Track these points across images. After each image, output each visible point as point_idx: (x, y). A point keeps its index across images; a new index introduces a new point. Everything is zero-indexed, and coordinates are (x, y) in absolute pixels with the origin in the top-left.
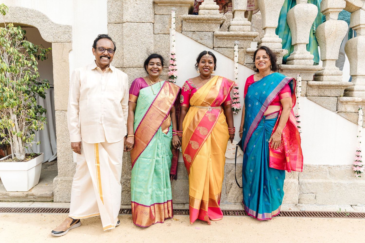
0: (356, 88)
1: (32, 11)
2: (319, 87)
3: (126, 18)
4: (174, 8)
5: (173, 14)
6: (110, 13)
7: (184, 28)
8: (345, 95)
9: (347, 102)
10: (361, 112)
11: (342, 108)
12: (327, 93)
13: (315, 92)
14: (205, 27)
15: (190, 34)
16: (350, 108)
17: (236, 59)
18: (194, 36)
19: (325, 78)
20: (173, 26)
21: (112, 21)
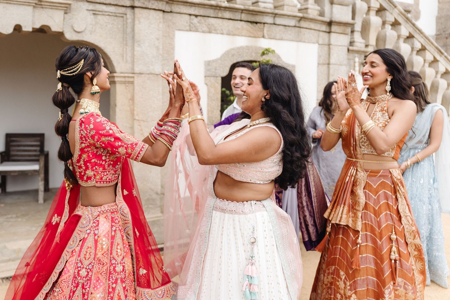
3: (332, 61)
4: (356, 55)
5: (357, 60)
6: (319, 56)
21: (321, 62)
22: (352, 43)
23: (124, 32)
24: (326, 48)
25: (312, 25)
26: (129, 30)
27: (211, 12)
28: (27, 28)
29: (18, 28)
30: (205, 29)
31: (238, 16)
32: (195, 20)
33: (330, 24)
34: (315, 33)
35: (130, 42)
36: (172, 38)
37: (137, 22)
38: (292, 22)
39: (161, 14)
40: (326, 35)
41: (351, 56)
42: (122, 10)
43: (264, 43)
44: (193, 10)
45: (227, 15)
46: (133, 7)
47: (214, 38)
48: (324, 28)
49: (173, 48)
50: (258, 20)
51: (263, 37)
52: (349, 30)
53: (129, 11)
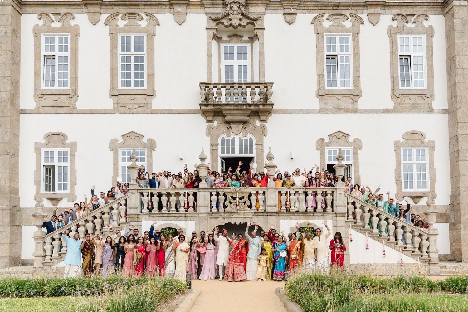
0: (398, 243)
1: (313, 224)
2: (389, 242)
3: (338, 225)
5: (350, 224)
6: (333, 224)
7: (353, 228)
8: (396, 244)
9: (397, 246)
10: (401, 249)
11: (395, 248)
12: (391, 244)
13: (388, 244)
14: (358, 227)
15: (354, 229)
16: (398, 248)
17: (367, 235)
18: (356, 230)
19: (390, 240)
20: (350, 227)
21: (334, 226)
22: (347, 219)
23: (266, 222)
24: (336, 221)
25: (329, 215)
26: (267, 221)
27: (291, 214)
28: (242, 223)
29: (240, 223)
30: (290, 219)
31: (300, 215)
32: (286, 217)
33: (336, 214)
34: (331, 217)
35: (267, 225)
36: (279, 222)
37: (269, 219)
38: (321, 215)
39: (275, 217)
40: (335, 217)
41: (347, 223)
42: (265, 216)
43: (310, 221)
44: (285, 215)
45: (296, 215)
46: (268, 216)
47: (292, 221)
48: (334, 215)
49: (280, 225)
50: (307, 215)
51: (310, 220)
52: (346, 215)
53: (267, 216)
